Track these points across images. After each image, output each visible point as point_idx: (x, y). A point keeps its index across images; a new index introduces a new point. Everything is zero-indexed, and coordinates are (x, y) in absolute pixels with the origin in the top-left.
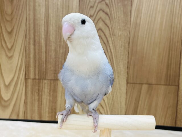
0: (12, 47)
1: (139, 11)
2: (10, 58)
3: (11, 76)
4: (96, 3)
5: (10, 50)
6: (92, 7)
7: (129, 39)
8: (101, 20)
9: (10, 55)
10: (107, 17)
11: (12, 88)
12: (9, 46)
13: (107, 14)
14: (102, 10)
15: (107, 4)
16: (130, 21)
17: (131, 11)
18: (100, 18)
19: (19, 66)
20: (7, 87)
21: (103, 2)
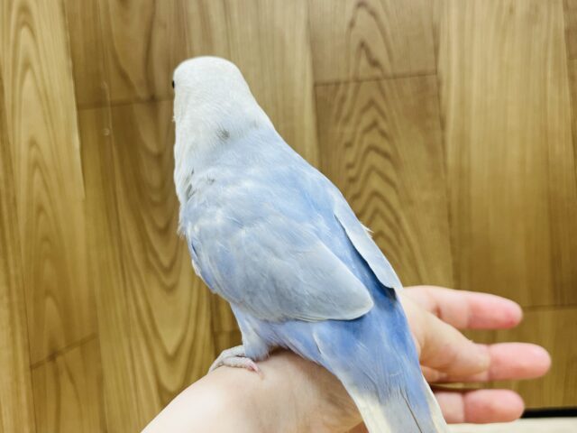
0: (173, 263)
2: (171, 290)
4: (358, 136)
5: (168, 271)
6: (349, 145)
7: (449, 206)
8: (373, 173)
9: (169, 282)
10: (388, 163)
12: (166, 261)
13: (386, 155)
14: (373, 148)
15: (383, 134)
16: (445, 164)
17: (443, 142)
18: (372, 168)
19: (194, 304)
20: (172, 359)
21: (375, 131)
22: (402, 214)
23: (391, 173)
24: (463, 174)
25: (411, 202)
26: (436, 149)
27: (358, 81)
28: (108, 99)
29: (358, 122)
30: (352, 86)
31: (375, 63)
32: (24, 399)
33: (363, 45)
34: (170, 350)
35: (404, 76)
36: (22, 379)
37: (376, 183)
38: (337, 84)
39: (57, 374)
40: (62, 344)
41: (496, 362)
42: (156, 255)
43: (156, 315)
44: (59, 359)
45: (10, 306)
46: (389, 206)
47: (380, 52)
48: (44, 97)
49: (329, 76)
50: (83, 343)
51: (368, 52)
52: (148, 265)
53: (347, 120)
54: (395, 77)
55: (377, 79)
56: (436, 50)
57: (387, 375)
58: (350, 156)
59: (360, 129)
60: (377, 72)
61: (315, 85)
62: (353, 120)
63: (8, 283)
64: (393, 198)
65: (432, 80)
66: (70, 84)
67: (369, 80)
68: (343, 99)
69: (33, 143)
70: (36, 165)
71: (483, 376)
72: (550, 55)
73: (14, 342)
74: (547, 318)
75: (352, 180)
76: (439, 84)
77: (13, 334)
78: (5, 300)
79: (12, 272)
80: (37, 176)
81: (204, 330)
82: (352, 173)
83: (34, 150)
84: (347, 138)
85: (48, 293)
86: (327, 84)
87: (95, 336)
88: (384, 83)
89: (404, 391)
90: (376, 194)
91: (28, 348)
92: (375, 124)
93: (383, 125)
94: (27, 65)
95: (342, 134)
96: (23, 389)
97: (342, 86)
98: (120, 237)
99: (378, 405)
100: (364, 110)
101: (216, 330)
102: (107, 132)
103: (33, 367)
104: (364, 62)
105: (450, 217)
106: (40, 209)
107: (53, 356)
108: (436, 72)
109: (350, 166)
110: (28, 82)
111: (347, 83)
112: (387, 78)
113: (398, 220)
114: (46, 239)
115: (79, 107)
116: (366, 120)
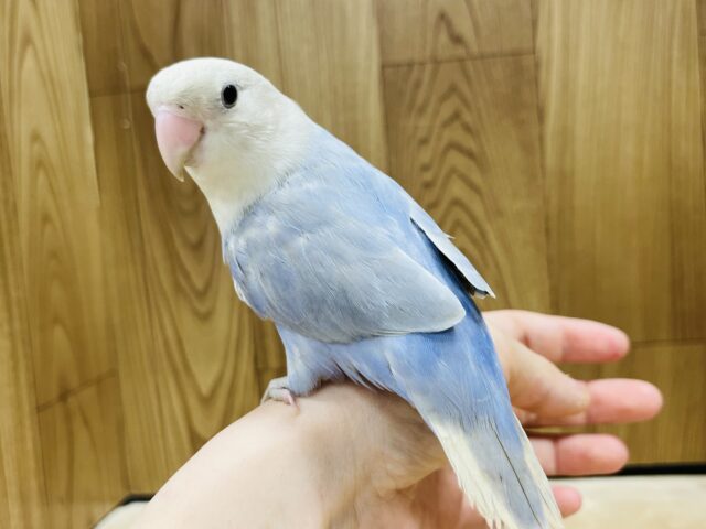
0: (208, 285)
1: (566, 135)
2: (205, 317)
3: (215, 369)
4: (436, 131)
5: (202, 295)
6: (424, 142)
7: (547, 219)
8: (454, 177)
9: (203, 309)
10: (472, 164)
11: (220, 402)
12: (199, 284)
13: (470, 155)
14: (454, 146)
15: (467, 129)
16: (543, 166)
17: (541, 139)
18: (453, 170)
19: (234, 336)
20: (207, 401)
21: (457, 124)
22: (488, 228)
23: (476, 178)
24: (565, 178)
25: (499, 213)
26: (532, 148)
27: (436, 62)
28: (128, 83)
29: (436, 113)
30: (429, 68)
31: (457, 40)
32: (29, 445)
33: (443, 17)
34: (205, 389)
35: (494, 56)
36: (27, 422)
37: (457, 189)
38: (410, 65)
39: (68, 417)
40: (74, 381)
41: (596, 402)
42: (187, 276)
43: (187, 348)
44: (72, 401)
45: (12, 335)
46: (473, 218)
47: (464, 26)
48: (49, 80)
49: (400, 55)
50: (99, 381)
51: (449, 25)
52: (178, 288)
53: (422, 111)
54: (482, 57)
55: (461, 60)
56: (534, 24)
57: (474, 400)
58: (425, 156)
59: (438, 122)
60: (460, 51)
61: (383, 67)
62: (430, 110)
63: (9, 309)
64: (477, 208)
65: (528, 61)
66: (80, 65)
67: (450, 61)
68: (418, 85)
69: (36, 137)
70: (40, 164)
71: (580, 418)
72: (677, 30)
73: (17, 379)
74: (665, 355)
75: (428, 185)
76: (537, 65)
77: (15, 369)
78: (6, 328)
79: (14, 294)
80: (41, 178)
81: (246, 368)
82: (428, 176)
83: (36, 147)
84: (421, 134)
85: (57, 320)
86: (398, 66)
87: (114, 373)
88: (469, 65)
89: (492, 420)
90: (456, 202)
91: (34, 385)
92: (456, 116)
93: (468, 117)
94: (27, 41)
95: (416, 128)
96: (29, 434)
97: (416, 67)
98: (143, 252)
99: (461, 434)
100: (444, 98)
101: (260, 366)
102: (127, 125)
103: (40, 408)
104: (444, 38)
105: (548, 231)
106: (46, 219)
107: (64, 396)
108: (534, 51)
109: (425, 168)
110: (29, 63)
111: (422, 64)
112: (473, 58)
113: (483, 234)
114: (54, 255)
115: (92, 94)
116: (446, 111)
